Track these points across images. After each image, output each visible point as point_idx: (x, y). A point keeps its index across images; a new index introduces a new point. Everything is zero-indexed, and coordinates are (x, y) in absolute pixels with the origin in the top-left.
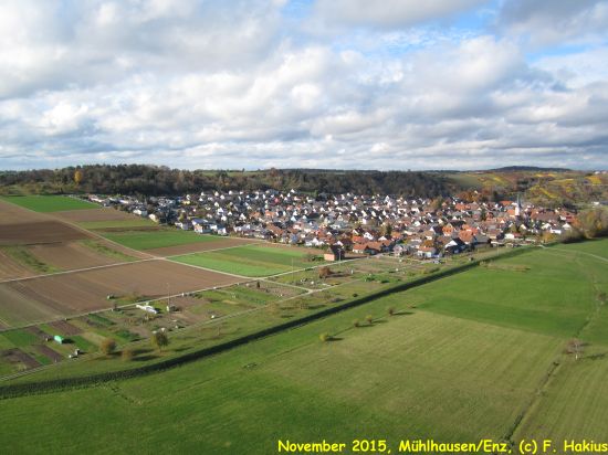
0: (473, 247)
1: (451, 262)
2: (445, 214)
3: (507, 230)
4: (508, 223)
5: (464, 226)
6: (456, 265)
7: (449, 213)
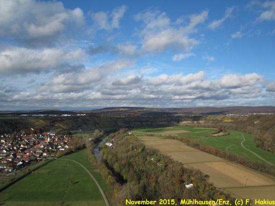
0: (29, 163)
1: (20, 173)
2: (17, 143)
3: (44, 151)
4: (44, 146)
5: (26, 151)
6: (22, 174)
7: (19, 142)
